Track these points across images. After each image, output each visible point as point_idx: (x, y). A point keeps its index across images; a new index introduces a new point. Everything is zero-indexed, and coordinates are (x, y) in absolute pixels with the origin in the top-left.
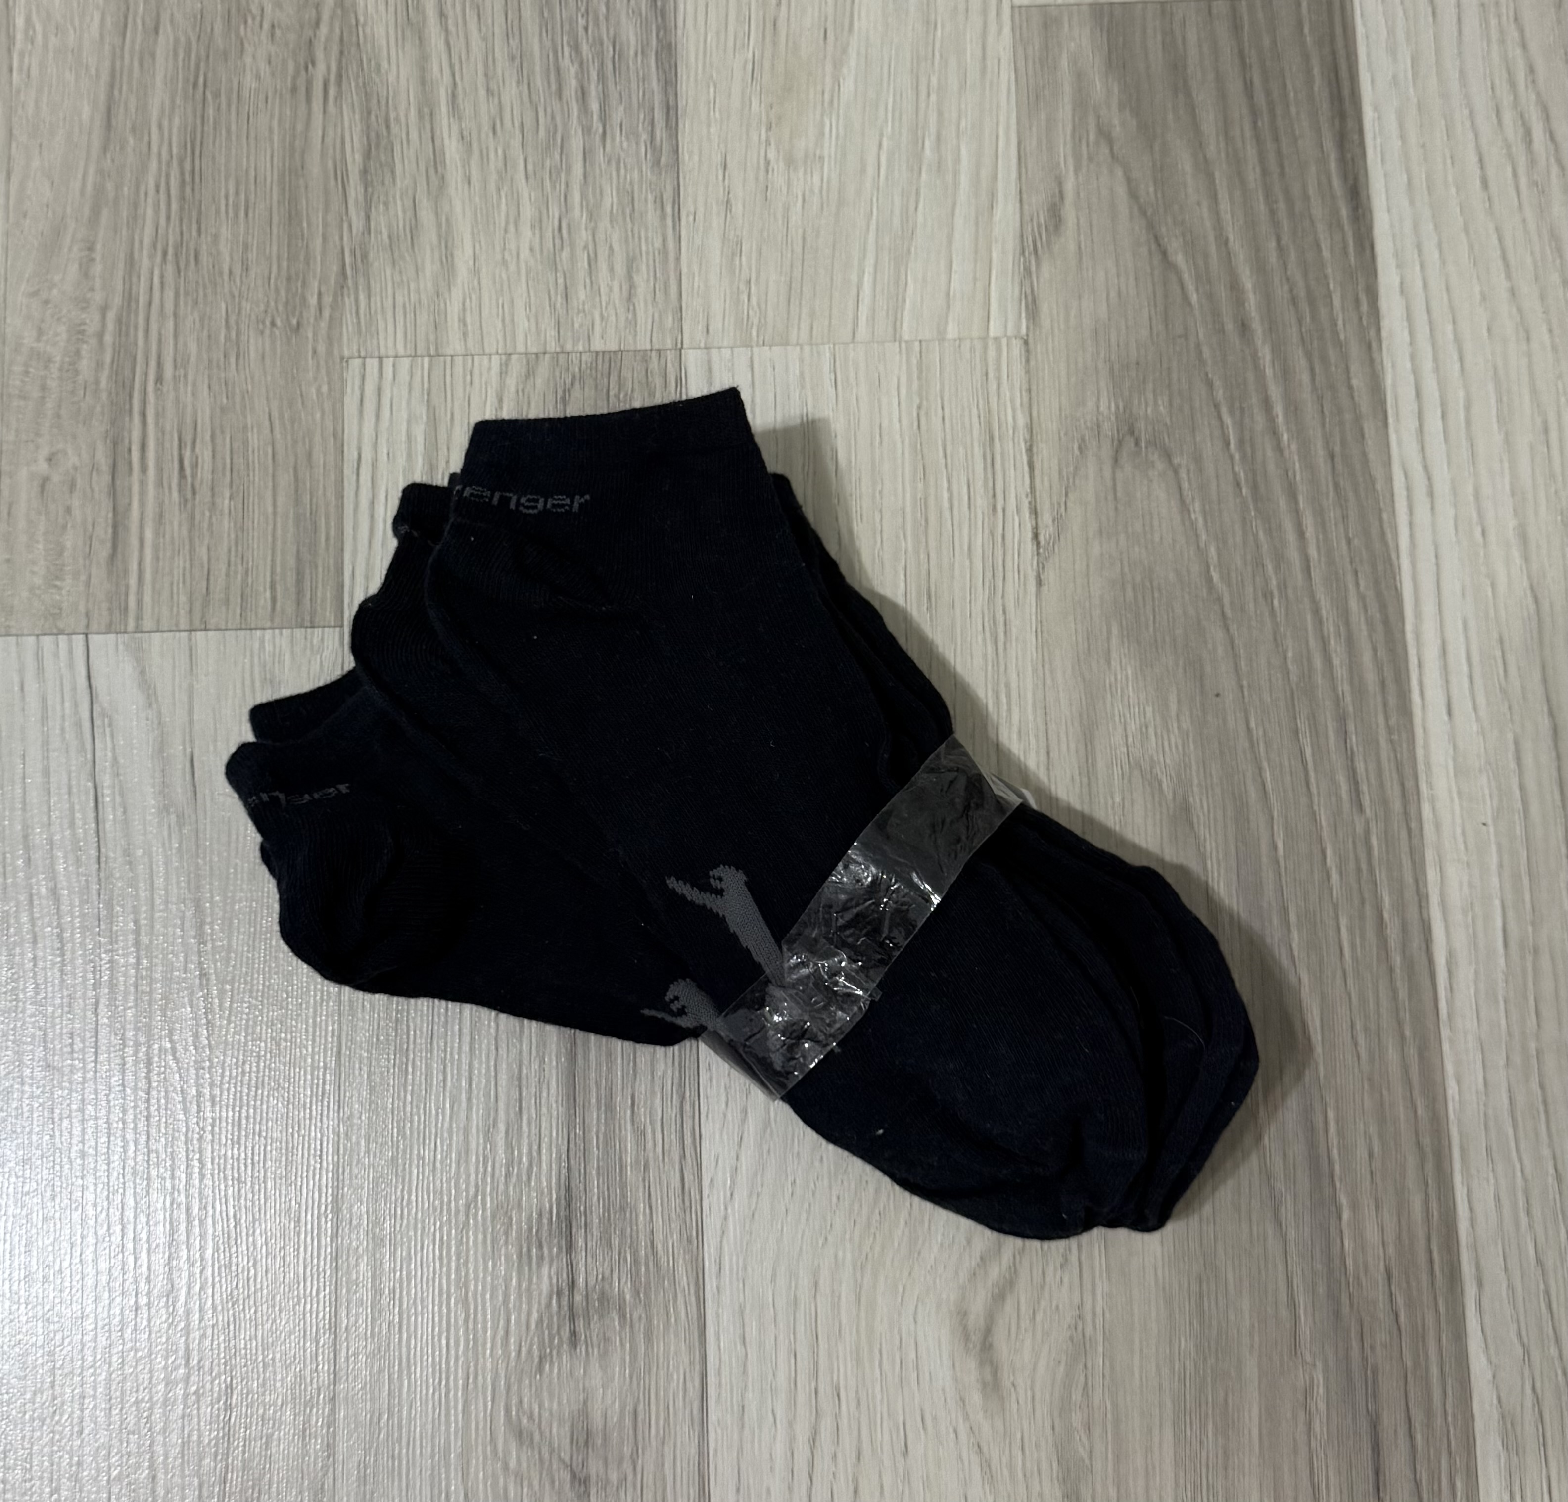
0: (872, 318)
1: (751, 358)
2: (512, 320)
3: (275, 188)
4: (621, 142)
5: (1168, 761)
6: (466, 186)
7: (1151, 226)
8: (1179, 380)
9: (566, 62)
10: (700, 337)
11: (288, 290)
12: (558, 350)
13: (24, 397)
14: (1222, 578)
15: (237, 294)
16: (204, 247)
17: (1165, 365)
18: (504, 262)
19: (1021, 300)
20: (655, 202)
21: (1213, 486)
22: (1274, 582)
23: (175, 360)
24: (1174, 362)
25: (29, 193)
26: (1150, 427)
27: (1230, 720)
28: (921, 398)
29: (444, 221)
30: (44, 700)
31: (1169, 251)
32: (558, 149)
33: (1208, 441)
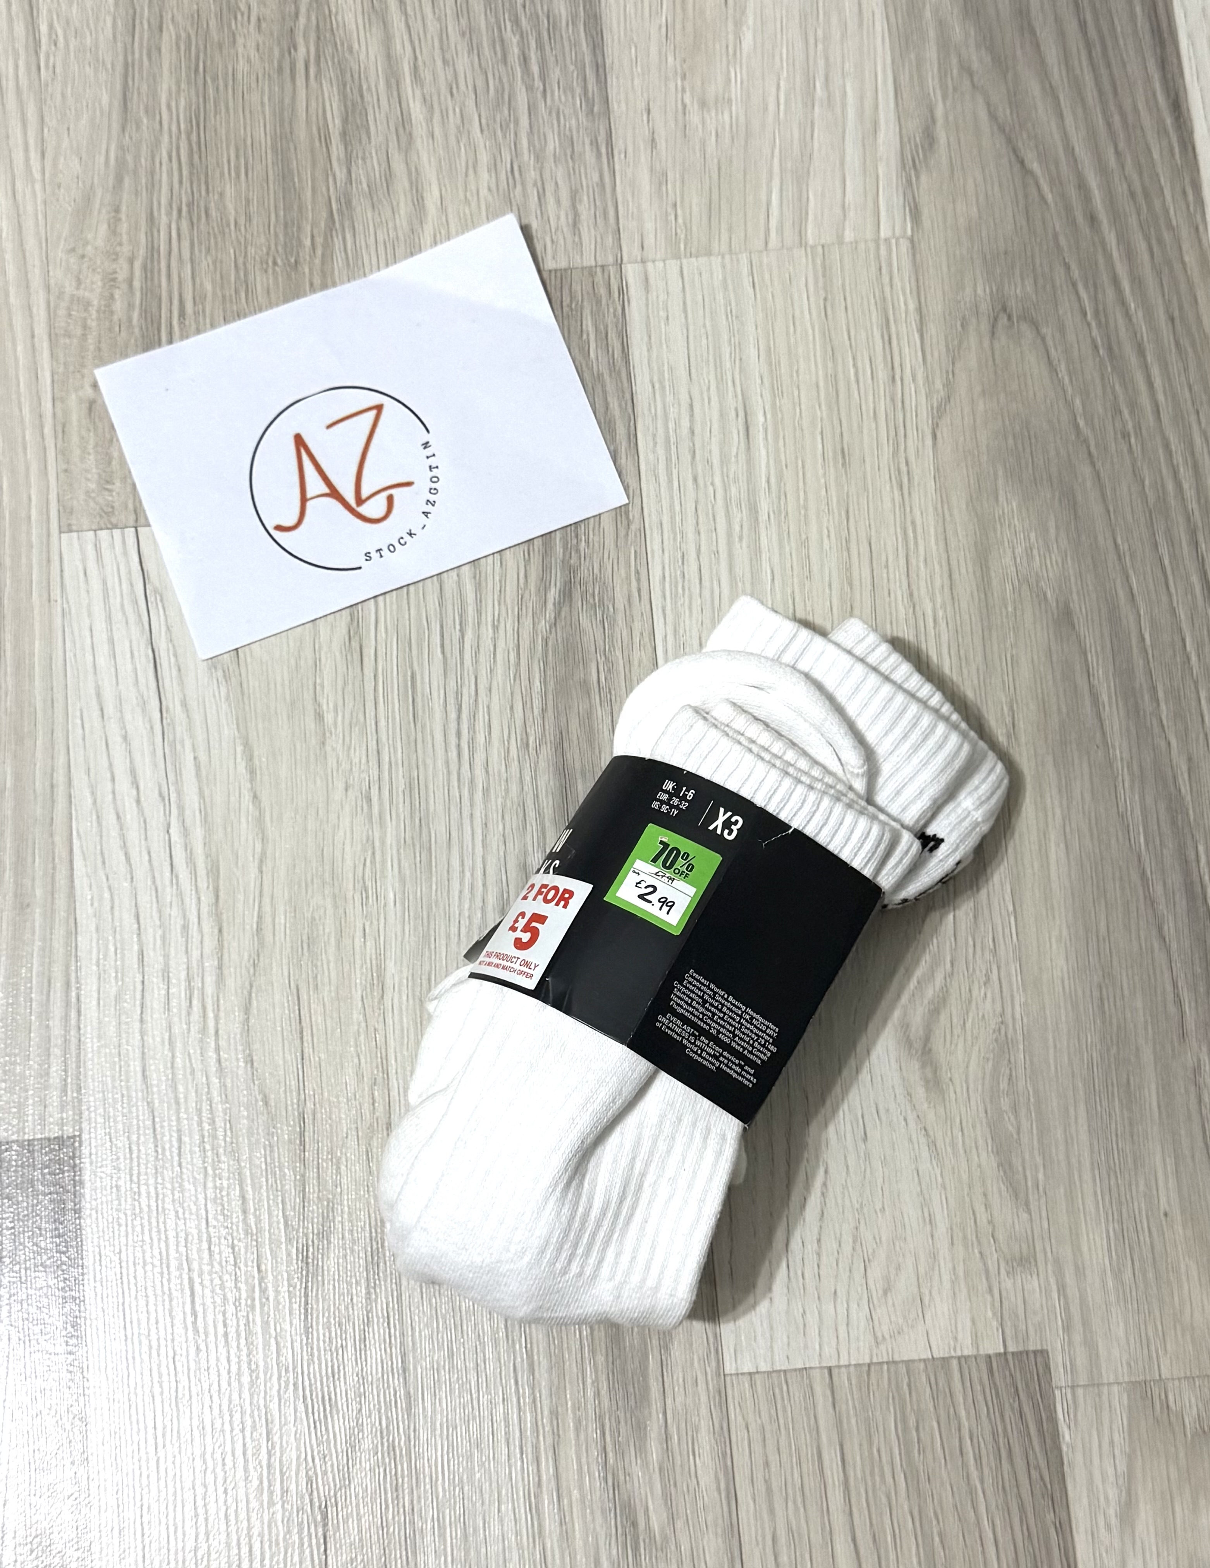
0: (781, 229)
1: (681, 268)
3: (269, 151)
4: (559, 96)
5: (1051, 575)
6: (430, 140)
7: (1009, 141)
8: (1041, 265)
9: (508, 34)
10: (637, 253)
11: (286, 234)
13: (68, 335)
14: (1087, 425)
15: (242, 241)
16: (212, 204)
17: (1029, 254)
18: (467, 201)
19: (905, 205)
20: (591, 144)
21: (1075, 349)
22: (1130, 425)
23: (194, 298)
24: (1037, 249)
25: (60, 167)
26: (1020, 305)
27: (1100, 539)
28: (826, 291)
29: (413, 170)
30: (104, 582)
31: (1026, 162)
32: (507, 105)
33: (1069, 314)
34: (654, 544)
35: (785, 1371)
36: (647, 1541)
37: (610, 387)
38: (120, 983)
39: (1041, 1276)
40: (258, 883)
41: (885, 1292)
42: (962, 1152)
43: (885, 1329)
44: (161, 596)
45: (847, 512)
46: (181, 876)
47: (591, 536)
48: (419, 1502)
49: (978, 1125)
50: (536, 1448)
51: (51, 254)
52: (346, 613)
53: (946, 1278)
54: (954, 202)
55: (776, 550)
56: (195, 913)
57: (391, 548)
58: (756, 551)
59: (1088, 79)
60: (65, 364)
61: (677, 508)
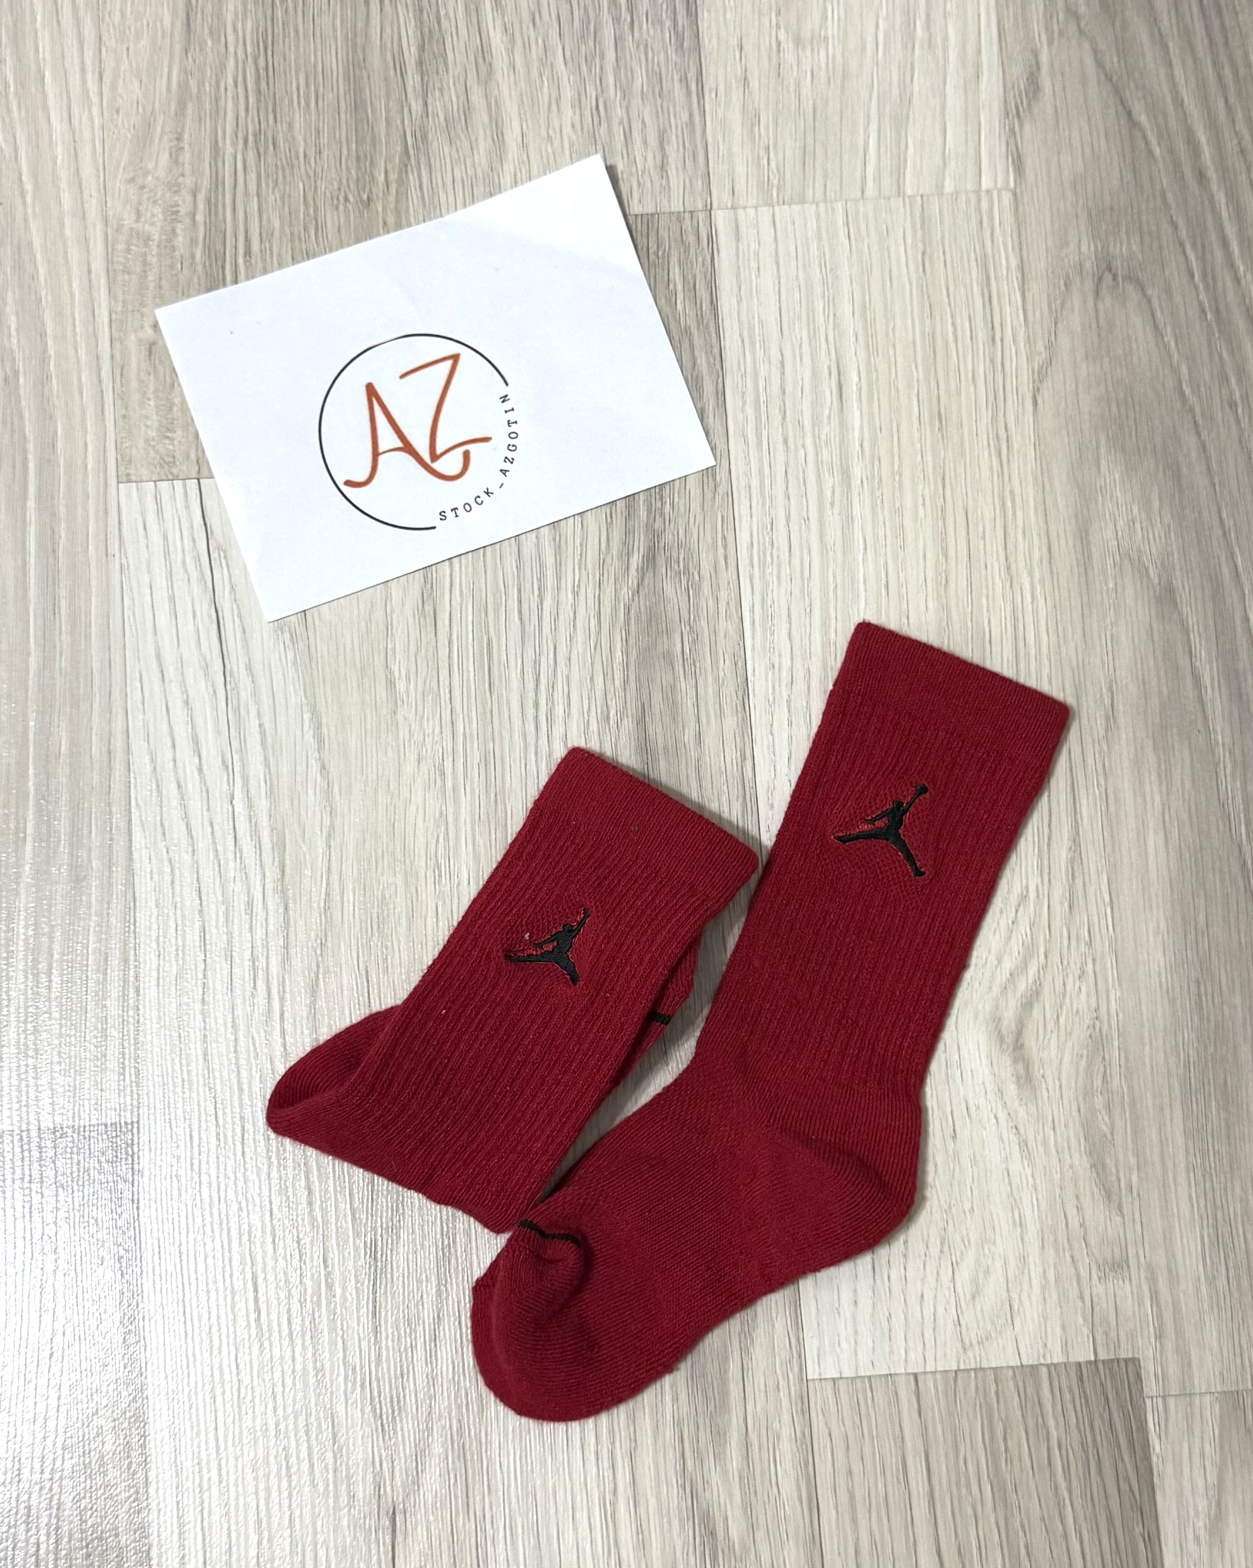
0: (878, 179)
1: (774, 216)
3: (341, 80)
4: (648, 29)
5: (1153, 551)
6: (511, 73)
8: (1148, 223)
10: (727, 198)
11: (358, 168)
13: (127, 271)
14: (1193, 391)
15: (312, 174)
16: (281, 134)
17: (1135, 211)
20: (681, 80)
21: (1182, 312)
22: (1238, 394)
23: (261, 234)
24: (1143, 207)
25: (120, 91)
26: (1125, 264)
27: (1205, 513)
28: (925, 245)
30: (165, 537)
31: (1133, 112)
33: (1176, 274)
34: (742, 508)
35: (870, 1377)
36: (726, 1550)
37: (698, 341)
38: (180, 962)
39: (1134, 1282)
40: (326, 860)
41: (974, 1298)
43: (972, 1336)
44: (225, 552)
45: (944, 479)
46: (245, 850)
47: (676, 499)
48: (491, 1508)
50: (612, 1453)
51: (109, 185)
52: (419, 576)
53: (1036, 1283)
54: (1059, 154)
55: (869, 517)
56: (260, 889)
57: (468, 508)
58: (848, 520)
59: (1199, 27)
60: (124, 301)
61: (767, 471)
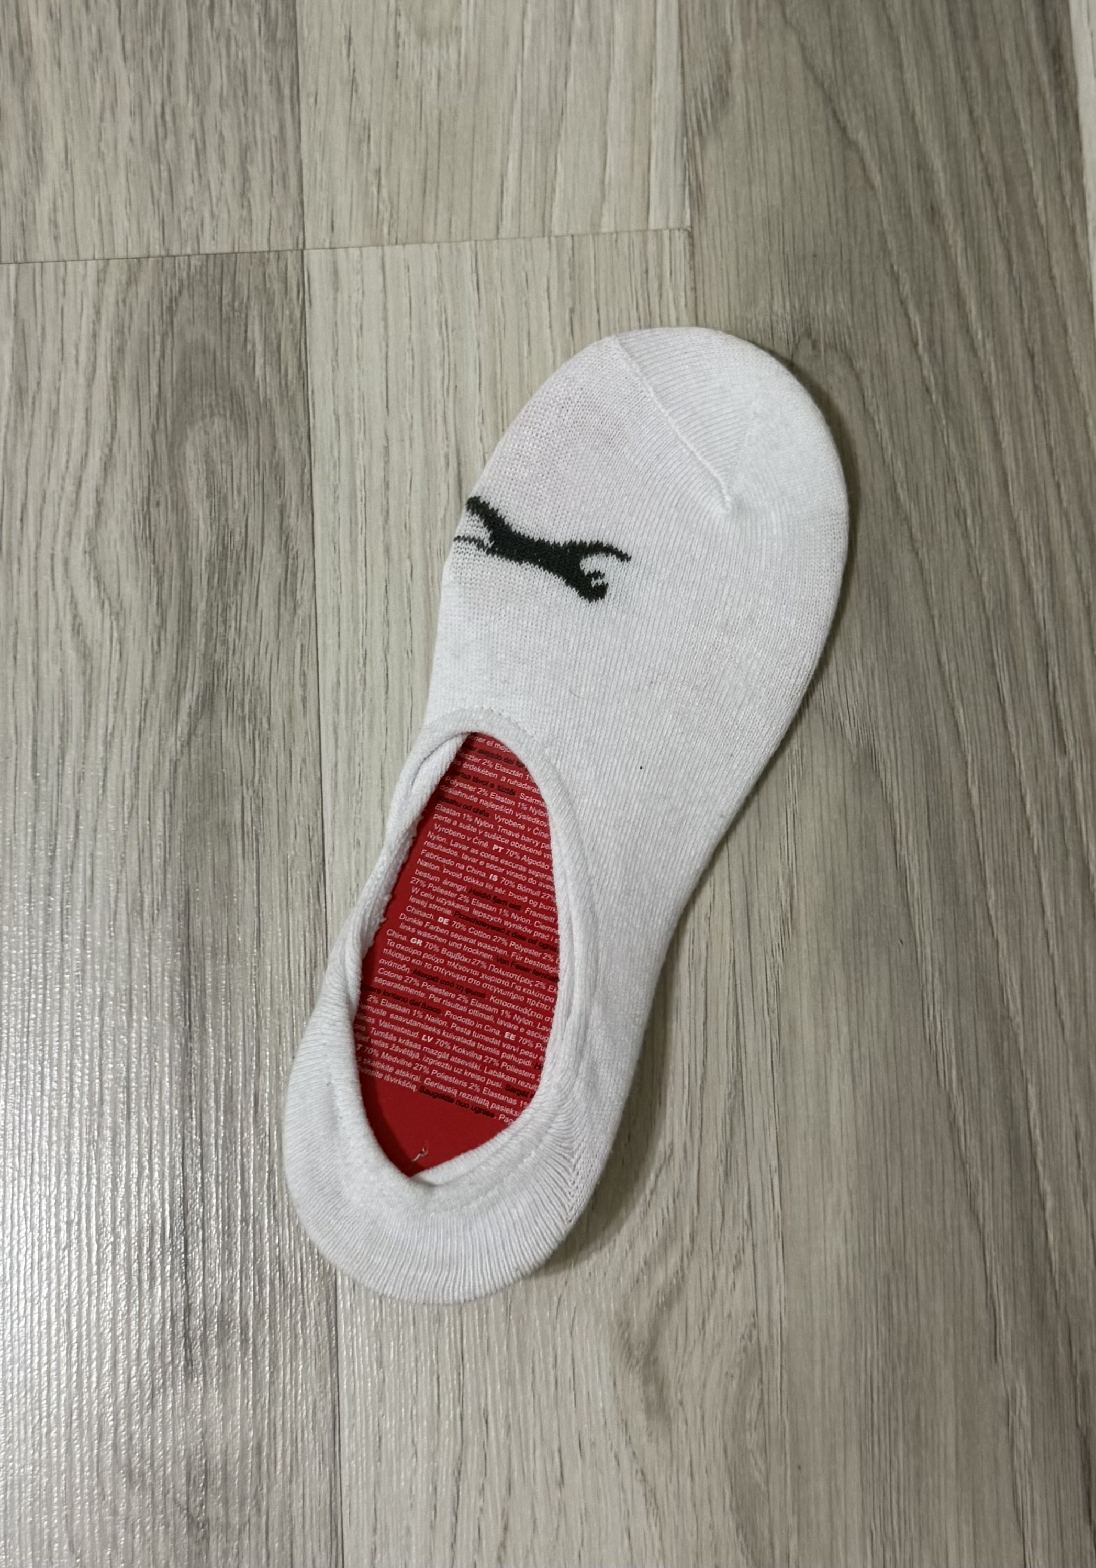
2: (111, 221)
7: (828, 99)
12: (163, 253)
18: (100, 154)
19: (684, 187)
29: (31, 108)
32: (159, 25)
42: (689, 1505)
49: (714, 1470)
